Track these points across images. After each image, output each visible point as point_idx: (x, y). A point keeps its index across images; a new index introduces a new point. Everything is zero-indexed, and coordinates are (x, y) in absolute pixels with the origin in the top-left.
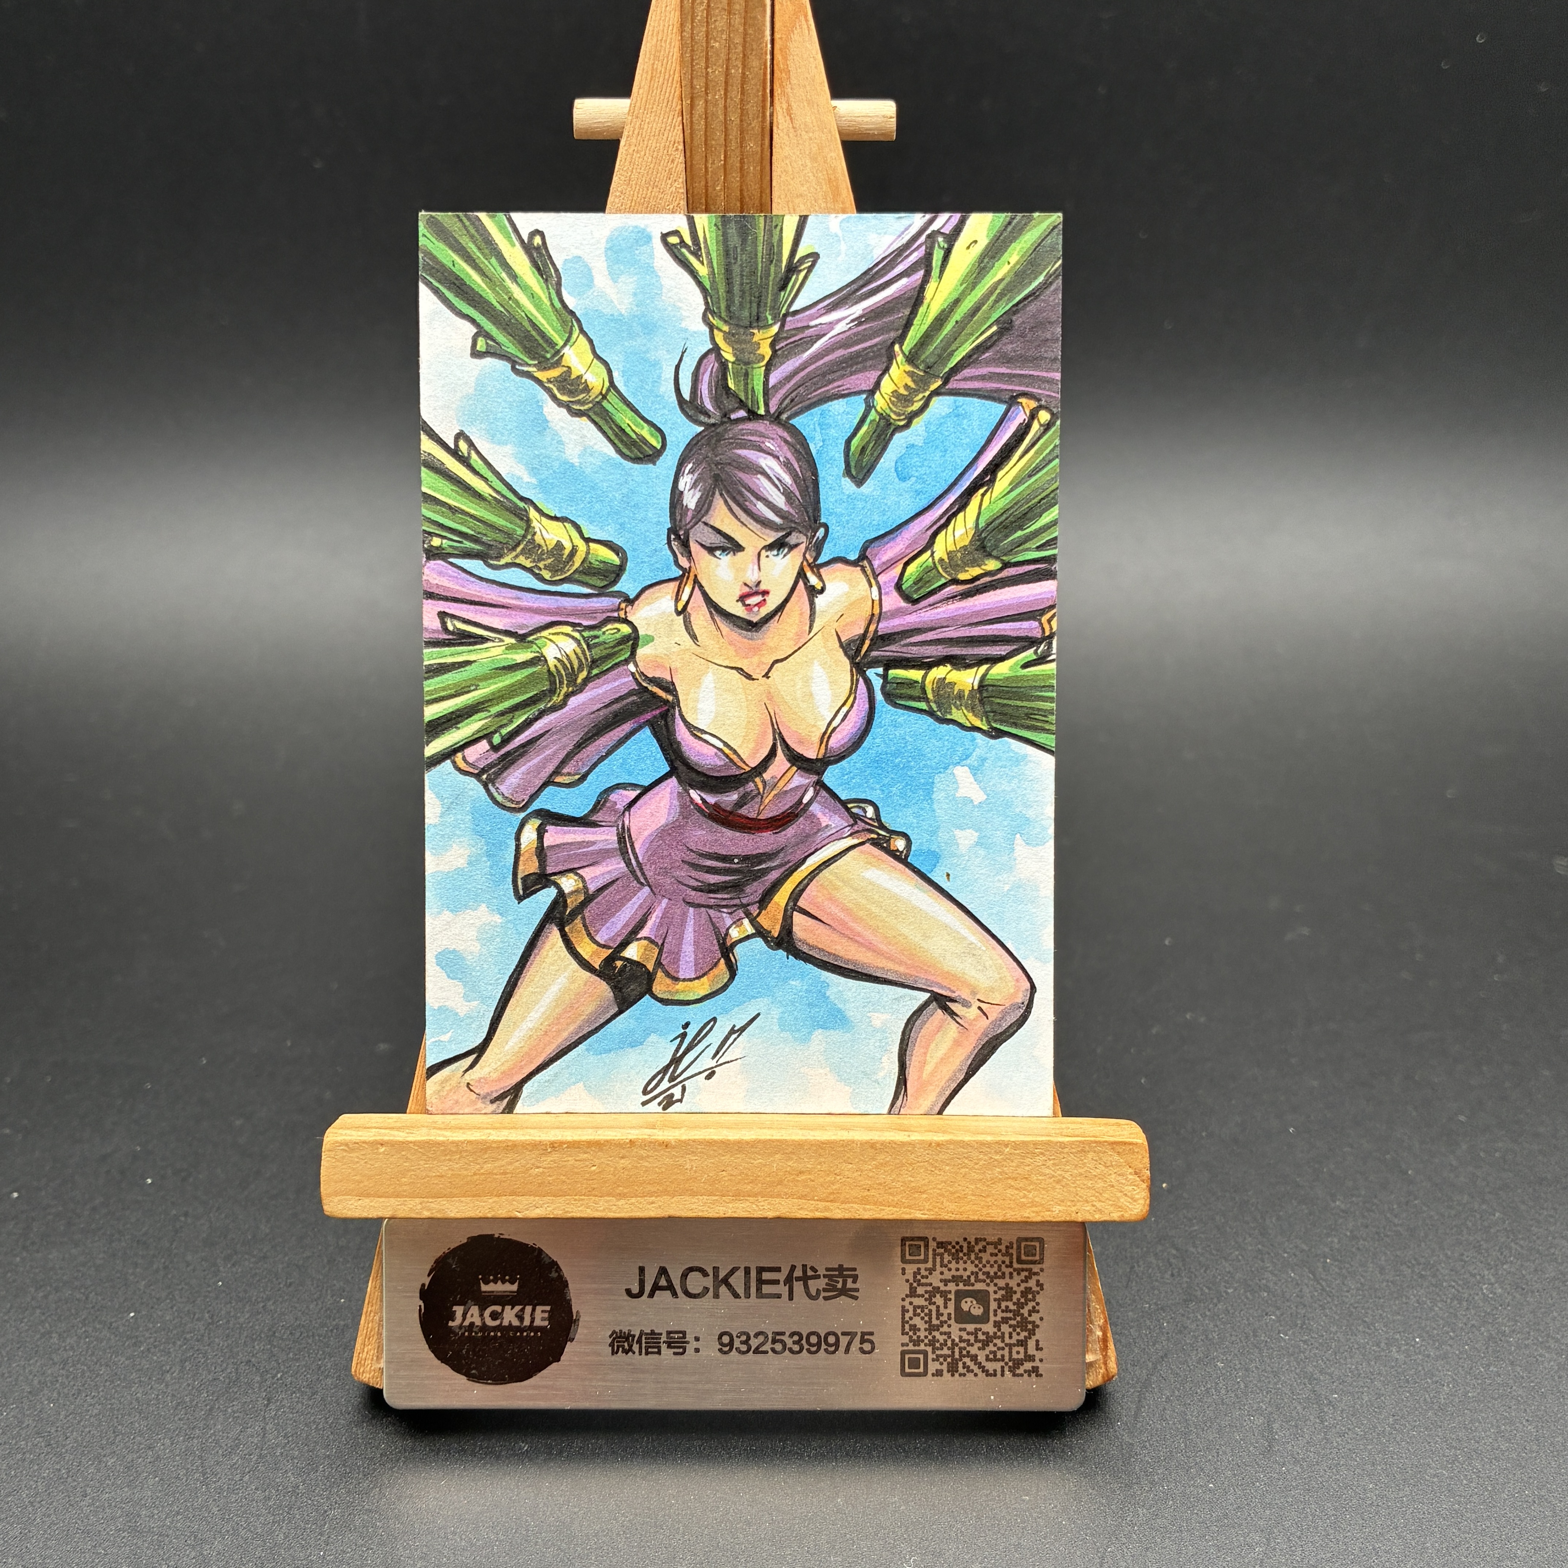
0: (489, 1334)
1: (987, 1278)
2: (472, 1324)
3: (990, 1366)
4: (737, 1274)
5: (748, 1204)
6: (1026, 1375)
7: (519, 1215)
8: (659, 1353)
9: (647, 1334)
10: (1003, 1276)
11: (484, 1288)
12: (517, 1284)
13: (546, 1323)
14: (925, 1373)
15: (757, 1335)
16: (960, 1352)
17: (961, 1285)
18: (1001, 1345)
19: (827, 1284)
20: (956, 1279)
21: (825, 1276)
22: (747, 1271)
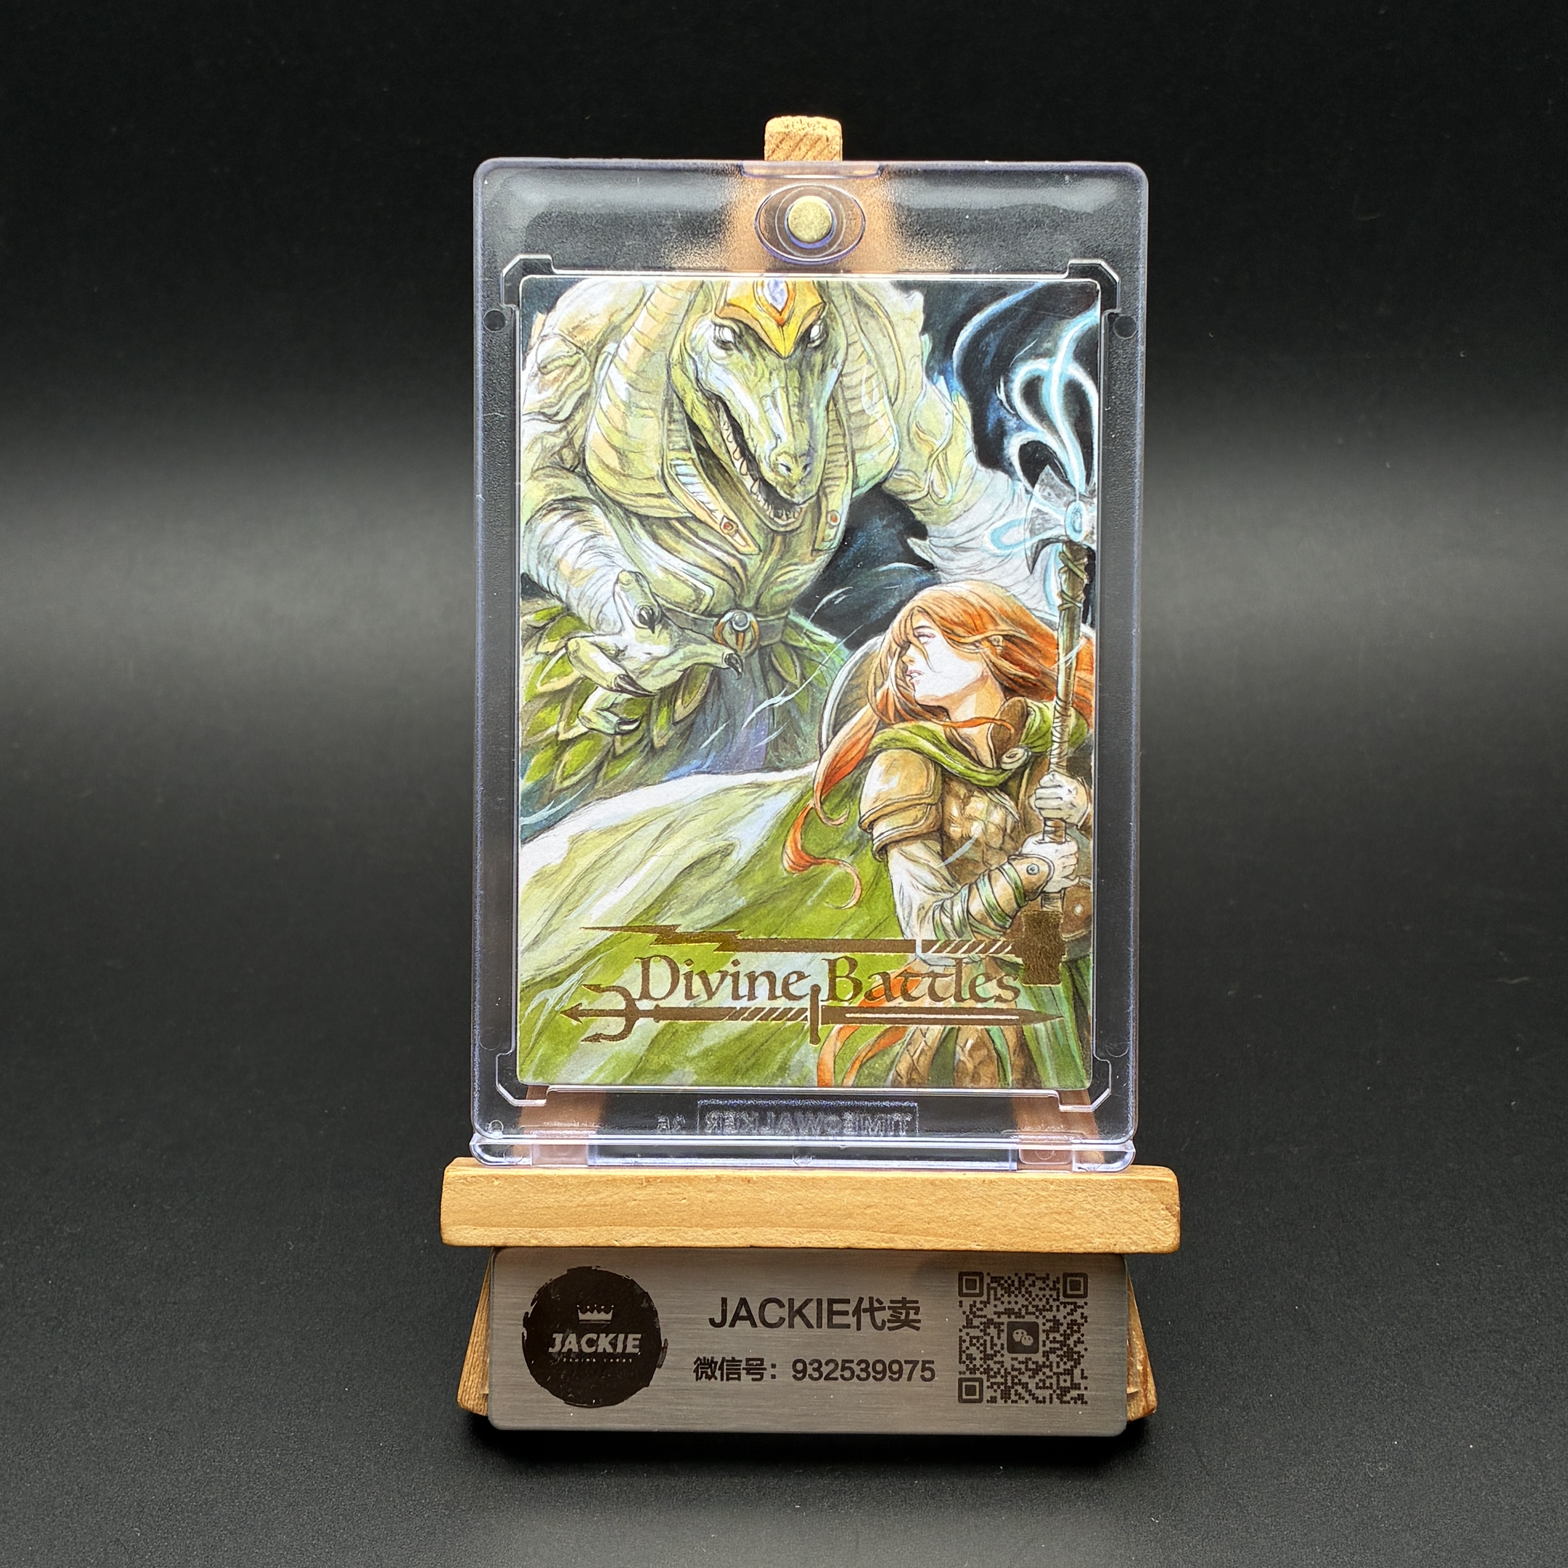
0: (585, 1360)
1: (1037, 1310)
2: (570, 1350)
3: (1040, 1393)
4: (810, 1305)
5: (821, 1235)
6: (1072, 1402)
7: (617, 1244)
8: (739, 1379)
9: (728, 1361)
10: (1051, 1310)
11: (582, 1316)
12: (611, 1314)
13: (637, 1350)
14: (980, 1400)
15: (827, 1364)
16: (1013, 1380)
17: (1013, 1316)
18: (1049, 1373)
19: (891, 1315)
20: (1009, 1312)
21: (890, 1308)
22: (819, 1302)
